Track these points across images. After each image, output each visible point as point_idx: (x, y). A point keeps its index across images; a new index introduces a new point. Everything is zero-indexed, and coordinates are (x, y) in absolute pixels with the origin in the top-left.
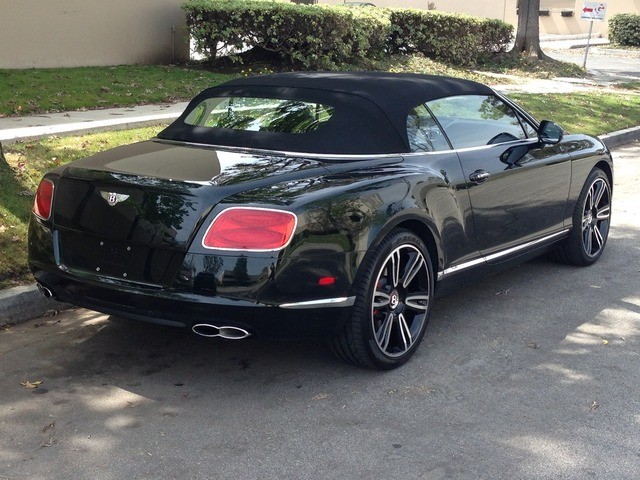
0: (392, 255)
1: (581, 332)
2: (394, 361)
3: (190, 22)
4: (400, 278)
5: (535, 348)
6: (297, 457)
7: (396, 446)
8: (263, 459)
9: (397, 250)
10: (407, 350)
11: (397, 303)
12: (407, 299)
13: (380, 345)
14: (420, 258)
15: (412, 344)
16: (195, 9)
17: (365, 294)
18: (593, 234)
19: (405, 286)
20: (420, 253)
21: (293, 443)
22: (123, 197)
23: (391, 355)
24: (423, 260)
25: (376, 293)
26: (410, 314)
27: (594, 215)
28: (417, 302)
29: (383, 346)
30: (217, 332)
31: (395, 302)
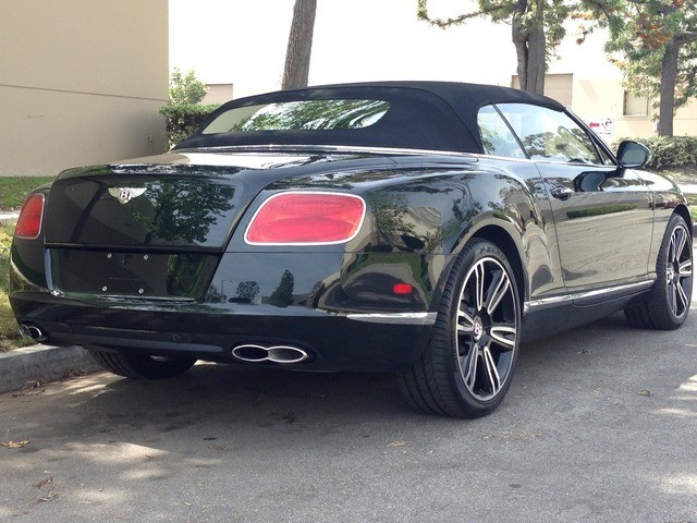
0: (475, 267)
1: (692, 382)
2: (482, 406)
3: (169, 128)
4: (484, 300)
5: (648, 395)
6: (387, 500)
7: (514, 486)
8: (341, 504)
9: (481, 262)
10: (495, 393)
11: (480, 333)
12: (493, 329)
13: (466, 380)
14: (505, 278)
15: (500, 387)
16: (175, 112)
17: (448, 312)
18: (677, 291)
19: (489, 312)
20: (505, 273)
21: (377, 487)
22: (137, 192)
23: (478, 397)
24: (508, 281)
25: (460, 313)
26: (497, 350)
27: (677, 271)
28: (505, 334)
29: (469, 383)
30: (265, 354)
31: (480, 332)
